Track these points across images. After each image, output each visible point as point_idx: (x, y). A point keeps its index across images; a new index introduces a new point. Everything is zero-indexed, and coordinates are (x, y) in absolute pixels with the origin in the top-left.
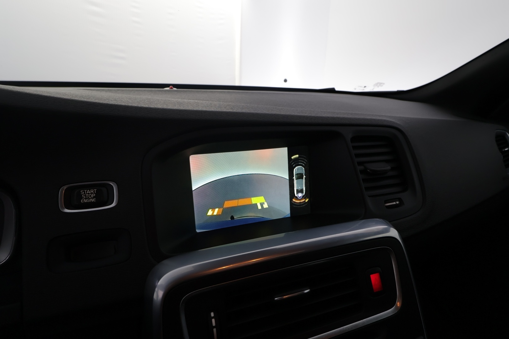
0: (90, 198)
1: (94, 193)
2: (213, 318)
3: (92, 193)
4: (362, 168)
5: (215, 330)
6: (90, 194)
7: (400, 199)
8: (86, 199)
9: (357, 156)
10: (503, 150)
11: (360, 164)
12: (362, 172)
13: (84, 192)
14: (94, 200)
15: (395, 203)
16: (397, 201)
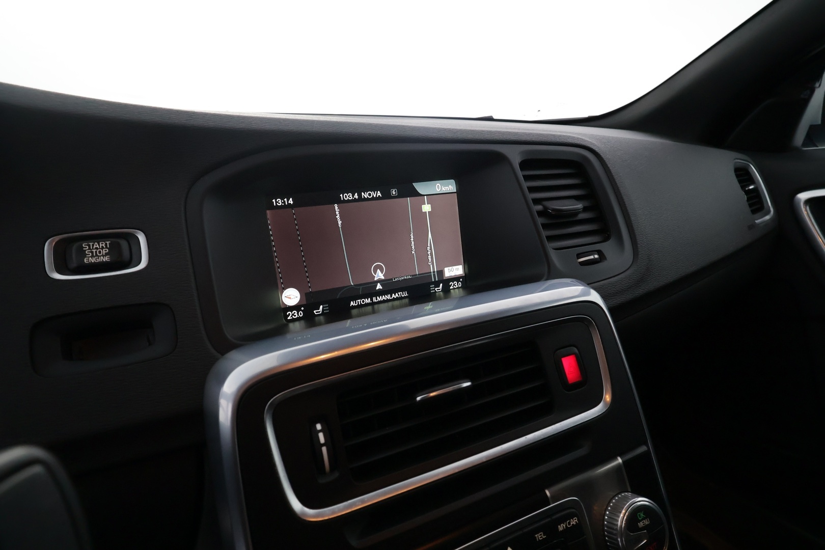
0: (100, 256)
1: (106, 247)
2: (320, 431)
3: (103, 248)
4: (540, 207)
5: (324, 449)
6: (100, 248)
7: (599, 252)
8: (92, 256)
9: (532, 190)
10: (747, 189)
11: (536, 201)
12: (540, 214)
13: (89, 246)
14: (106, 259)
15: (592, 257)
16: (596, 254)
